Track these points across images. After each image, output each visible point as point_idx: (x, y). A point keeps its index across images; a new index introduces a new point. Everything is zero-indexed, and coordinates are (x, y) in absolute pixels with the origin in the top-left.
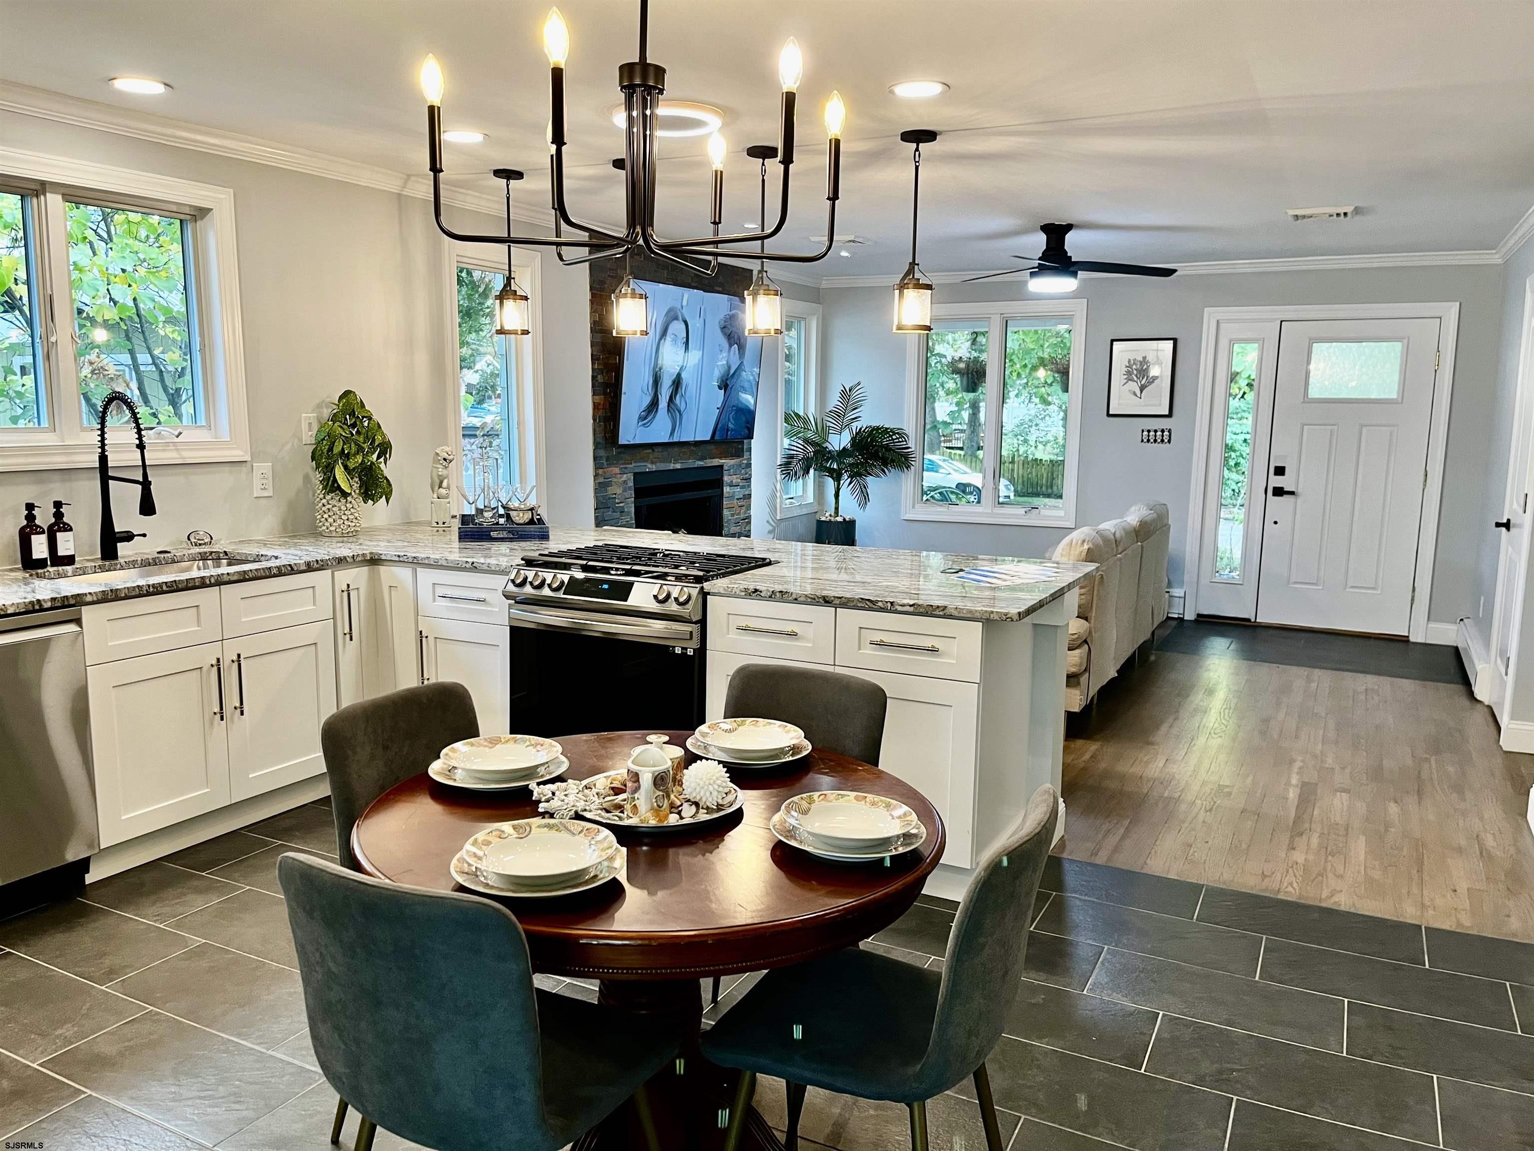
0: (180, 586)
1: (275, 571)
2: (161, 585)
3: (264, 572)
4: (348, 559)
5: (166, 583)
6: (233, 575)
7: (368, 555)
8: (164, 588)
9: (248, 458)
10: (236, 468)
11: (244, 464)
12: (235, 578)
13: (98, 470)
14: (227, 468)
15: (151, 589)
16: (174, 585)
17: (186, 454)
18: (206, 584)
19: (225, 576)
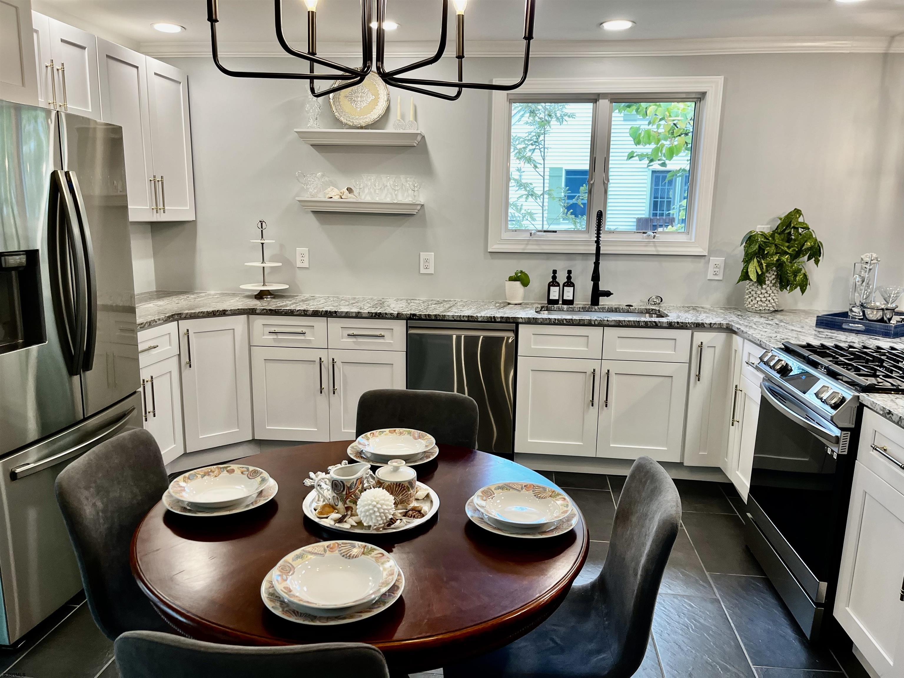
0: (574, 323)
1: (642, 324)
2: (563, 320)
3: (634, 323)
4: (705, 325)
5: (566, 319)
6: (611, 322)
7: (725, 325)
8: (565, 322)
9: (707, 254)
10: (697, 260)
11: (704, 257)
12: (613, 323)
13: (595, 255)
14: (689, 259)
15: (557, 322)
16: (571, 321)
17: (660, 249)
18: (592, 324)
19: (605, 322)
